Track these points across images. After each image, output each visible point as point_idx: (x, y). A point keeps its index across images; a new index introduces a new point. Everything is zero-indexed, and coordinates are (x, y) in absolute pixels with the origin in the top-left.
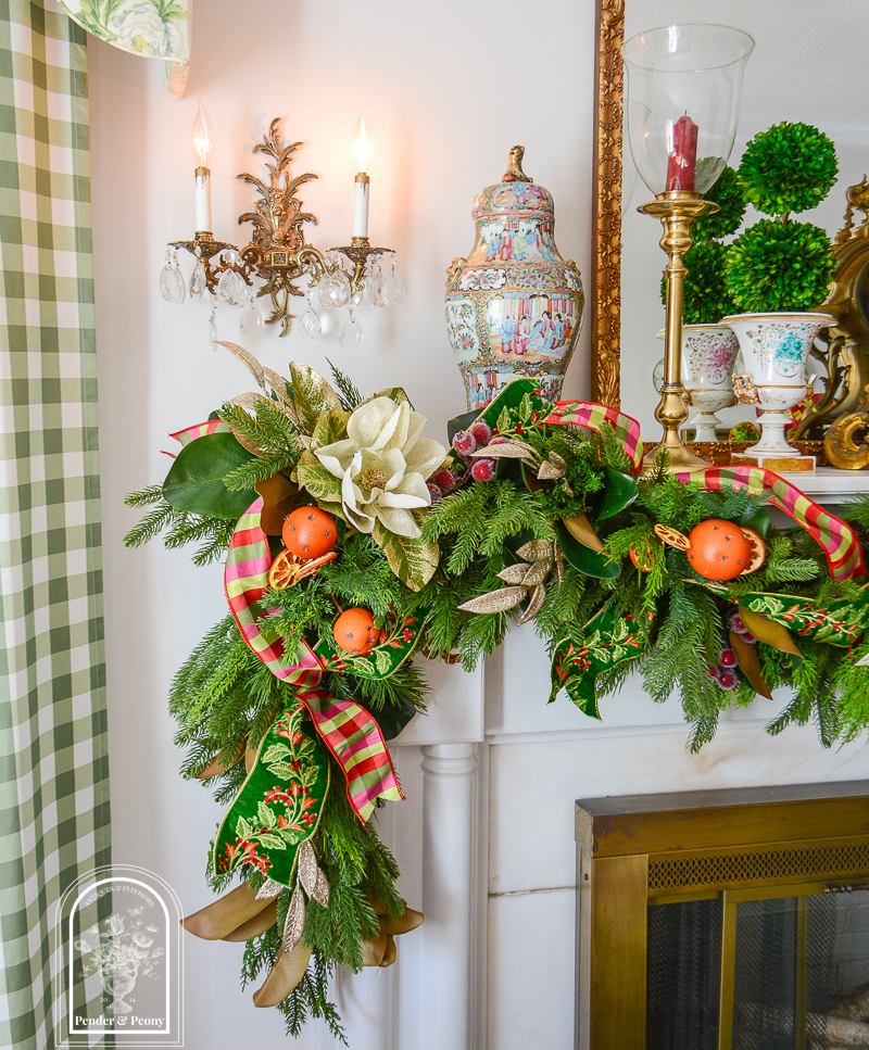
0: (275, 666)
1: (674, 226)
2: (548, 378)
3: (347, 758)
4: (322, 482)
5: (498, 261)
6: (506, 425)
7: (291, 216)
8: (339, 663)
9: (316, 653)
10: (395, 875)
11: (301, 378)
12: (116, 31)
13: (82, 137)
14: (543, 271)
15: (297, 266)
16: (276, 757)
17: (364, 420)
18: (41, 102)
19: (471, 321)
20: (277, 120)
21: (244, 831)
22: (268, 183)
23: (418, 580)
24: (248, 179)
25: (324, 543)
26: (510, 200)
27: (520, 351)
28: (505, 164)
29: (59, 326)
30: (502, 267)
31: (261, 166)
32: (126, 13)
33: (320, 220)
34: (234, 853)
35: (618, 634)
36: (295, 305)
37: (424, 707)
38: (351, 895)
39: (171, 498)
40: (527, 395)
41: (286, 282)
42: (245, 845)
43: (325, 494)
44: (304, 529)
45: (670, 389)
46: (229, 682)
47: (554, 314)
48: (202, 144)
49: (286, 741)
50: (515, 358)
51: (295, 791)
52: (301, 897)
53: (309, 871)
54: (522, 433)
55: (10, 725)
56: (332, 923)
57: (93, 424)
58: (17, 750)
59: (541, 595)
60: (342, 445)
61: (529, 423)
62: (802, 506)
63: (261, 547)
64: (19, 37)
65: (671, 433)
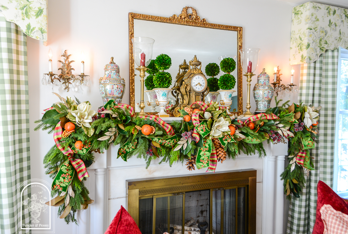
0: (63, 152)
1: (142, 72)
2: (118, 100)
3: (78, 169)
4: (72, 118)
5: (108, 78)
6: (108, 108)
7: (69, 69)
8: (76, 151)
9: (72, 149)
10: (88, 193)
11: (69, 99)
12: (33, 35)
13: (26, 54)
14: (116, 80)
15: (70, 78)
16: (64, 169)
17: (80, 107)
18: (17, 47)
19: (103, 89)
20: (66, 50)
21: (57, 183)
22: (64, 62)
23: (90, 135)
24: (60, 61)
25: (72, 128)
26: (110, 67)
27: (112, 94)
28: (110, 60)
29: (21, 90)
30: (109, 79)
31: (63, 59)
32: (35, 32)
33: (75, 69)
34: (55, 187)
35: (130, 146)
36: (70, 86)
37: (94, 161)
38: (79, 195)
39: (43, 121)
41: (68, 81)
42: (57, 186)
43: (73, 120)
44: (68, 126)
45: (142, 102)
46: (55, 155)
47: (119, 88)
48: (50, 56)
49: (66, 166)
50: (112, 96)
51: (67, 175)
52: (69, 196)
53: (70, 191)
54: (112, 109)
55: (10, 166)
56: (75, 201)
57: (28, 109)
58: (12, 171)
59: (113, 138)
60: (76, 111)
61: (113, 108)
62: (162, 122)
63: (61, 130)
64: (13, 36)
65: (142, 110)
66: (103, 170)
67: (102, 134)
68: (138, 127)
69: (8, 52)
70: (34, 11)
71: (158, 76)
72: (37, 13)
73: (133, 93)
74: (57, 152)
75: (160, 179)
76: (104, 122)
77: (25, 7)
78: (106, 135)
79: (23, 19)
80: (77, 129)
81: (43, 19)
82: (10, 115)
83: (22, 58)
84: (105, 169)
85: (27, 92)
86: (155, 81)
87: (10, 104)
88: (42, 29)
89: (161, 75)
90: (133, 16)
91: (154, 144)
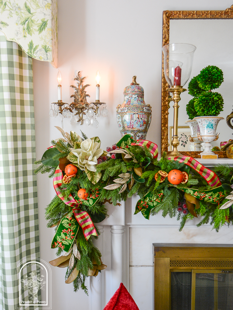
0: (65, 201)
1: (175, 95)
2: (140, 134)
3: (83, 224)
4: (74, 159)
5: (127, 105)
6: (123, 146)
7: (83, 95)
8: (80, 202)
9: (74, 199)
10: (100, 256)
11: (73, 135)
12: (36, 56)
13: (31, 79)
14: (137, 107)
15: (84, 108)
16: (65, 222)
17: (84, 144)
18: (21, 72)
19: (120, 120)
20: (79, 72)
21: (59, 240)
22: (78, 87)
23: (95, 182)
24: (73, 86)
25: (73, 172)
27: (132, 127)
28: (132, 81)
29: (26, 123)
30: (127, 107)
31: (76, 83)
32: (38, 51)
33: (91, 96)
34: (56, 244)
35: (153, 198)
37: (108, 216)
38: (86, 258)
39: (43, 162)
40: (129, 138)
41: (82, 111)
42: (59, 243)
43: (74, 161)
44: (69, 169)
45: (174, 137)
46: (56, 205)
47: (140, 118)
48: (59, 79)
49: (68, 219)
50: (131, 129)
51: (69, 231)
52: (73, 257)
53: (76, 251)
54: (128, 148)
55: (12, 214)
56: (81, 264)
57: (34, 146)
58: (14, 220)
59: (125, 186)
60: (79, 150)
61: (130, 145)
62: (200, 166)
63: (61, 174)
64: (16, 58)
65: (175, 148)
66: (120, 228)
67: (111, 180)
68: (162, 173)
69: (10, 79)
70: (36, 24)
71: (201, 98)
72: (40, 27)
73: (165, 125)
74: (59, 201)
75: (202, 248)
76: (114, 165)
77: (26, 21)
78: (114, 183)
79: (24, 36)
80: (79, 173)
81: (47, 33)
82: (12, 153)
83: (27, 85)
84: (123, 226)
85: (33, 127)
86: (196, 106)
87: (11, 141)
88: (45, 47)
89: (206, 97)
90: (169, 16)
91: (188, 198)
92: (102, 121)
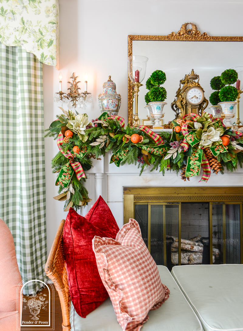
0: (65, 155)
1: (136, 88)
2: (114, 113)
3: (76, 170)
4: (71, 126)
5: (105, 94)
6: (103, 119)
7: (76, 88)
8: (75, 155)
9: (71, 153)
10: (87, 193)
11: (70, 112)
12: (45, 62)
13: (42, 77)
14: (111, 95)
15: (77, 96)
16: (64, 168)
17: (78, 117)
18: (35, 72)
19: (101, 104)
20: (74, 73)
21: (60, 180)
22: (72, 83)
23: (85, 141)
24: (69, 83)
25: (70, 135)
26: (107, 85)
28: (108, 79)
29: (38, 106)
31: (71, 81)
32: (47, 59)
33: (81, 89)
34: (59, 183)
35: (122, 153)
36: (77, 103)
37: (93, 166)
38: (78, 193)
39: (50, 130)
40: (106, 115)
41: (75, 99)
42: (61, 182)
43: (71, 128)
44: (68, 133)
45: (136, 115)
46: (59, 157)
47: (113, 102)
48: (60, 78)
49: (66, 166)
50: (108, 109)
51: (67, 174)
52: (70, 192)
53: (71, 188)
54: (105, 121)
55: (28, 166)
56: (75, 197)
57: (43, 122)
58: (29, 170)
59: (104, 144)
60: (74, 121)
61: (107, 119)
62: (150, 132)
63: (62, 136)
64: (32, 63)
65: (136, 122)
66: (101, 175)
67: (94, 140)
68: (127, 136)
69: (28, 77)
70: (46, 42)
71: (152, 91)
72: (48, 44)
73: (130, 108)
74: (61, 155)
75: (154, 188)
76: (96, 130)
77: (40, 40)
78: (96, 141)
79: (38, 50)
80: (74, 135)
81: (53, 48)
82: (29, 125)
83: (39, 81)
84: (103, 174)
85: (43, 108)
86: (150, 95)
87: (29, 117)
88: (52, 56)
89: (155, 90)
90: (132, 38)
91: (143, 152)
92: (89, 106)
